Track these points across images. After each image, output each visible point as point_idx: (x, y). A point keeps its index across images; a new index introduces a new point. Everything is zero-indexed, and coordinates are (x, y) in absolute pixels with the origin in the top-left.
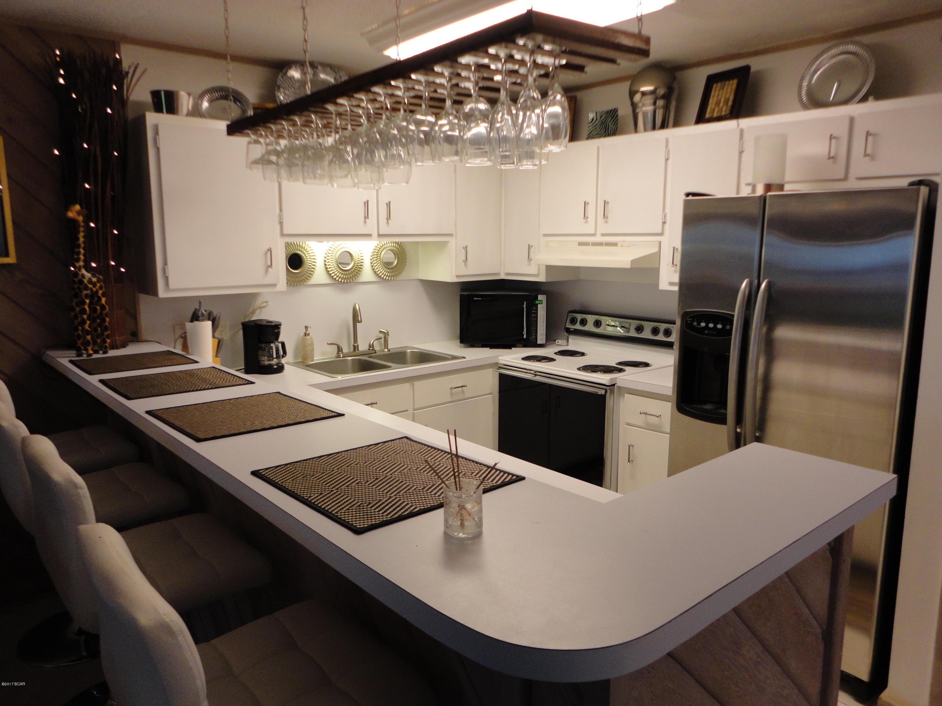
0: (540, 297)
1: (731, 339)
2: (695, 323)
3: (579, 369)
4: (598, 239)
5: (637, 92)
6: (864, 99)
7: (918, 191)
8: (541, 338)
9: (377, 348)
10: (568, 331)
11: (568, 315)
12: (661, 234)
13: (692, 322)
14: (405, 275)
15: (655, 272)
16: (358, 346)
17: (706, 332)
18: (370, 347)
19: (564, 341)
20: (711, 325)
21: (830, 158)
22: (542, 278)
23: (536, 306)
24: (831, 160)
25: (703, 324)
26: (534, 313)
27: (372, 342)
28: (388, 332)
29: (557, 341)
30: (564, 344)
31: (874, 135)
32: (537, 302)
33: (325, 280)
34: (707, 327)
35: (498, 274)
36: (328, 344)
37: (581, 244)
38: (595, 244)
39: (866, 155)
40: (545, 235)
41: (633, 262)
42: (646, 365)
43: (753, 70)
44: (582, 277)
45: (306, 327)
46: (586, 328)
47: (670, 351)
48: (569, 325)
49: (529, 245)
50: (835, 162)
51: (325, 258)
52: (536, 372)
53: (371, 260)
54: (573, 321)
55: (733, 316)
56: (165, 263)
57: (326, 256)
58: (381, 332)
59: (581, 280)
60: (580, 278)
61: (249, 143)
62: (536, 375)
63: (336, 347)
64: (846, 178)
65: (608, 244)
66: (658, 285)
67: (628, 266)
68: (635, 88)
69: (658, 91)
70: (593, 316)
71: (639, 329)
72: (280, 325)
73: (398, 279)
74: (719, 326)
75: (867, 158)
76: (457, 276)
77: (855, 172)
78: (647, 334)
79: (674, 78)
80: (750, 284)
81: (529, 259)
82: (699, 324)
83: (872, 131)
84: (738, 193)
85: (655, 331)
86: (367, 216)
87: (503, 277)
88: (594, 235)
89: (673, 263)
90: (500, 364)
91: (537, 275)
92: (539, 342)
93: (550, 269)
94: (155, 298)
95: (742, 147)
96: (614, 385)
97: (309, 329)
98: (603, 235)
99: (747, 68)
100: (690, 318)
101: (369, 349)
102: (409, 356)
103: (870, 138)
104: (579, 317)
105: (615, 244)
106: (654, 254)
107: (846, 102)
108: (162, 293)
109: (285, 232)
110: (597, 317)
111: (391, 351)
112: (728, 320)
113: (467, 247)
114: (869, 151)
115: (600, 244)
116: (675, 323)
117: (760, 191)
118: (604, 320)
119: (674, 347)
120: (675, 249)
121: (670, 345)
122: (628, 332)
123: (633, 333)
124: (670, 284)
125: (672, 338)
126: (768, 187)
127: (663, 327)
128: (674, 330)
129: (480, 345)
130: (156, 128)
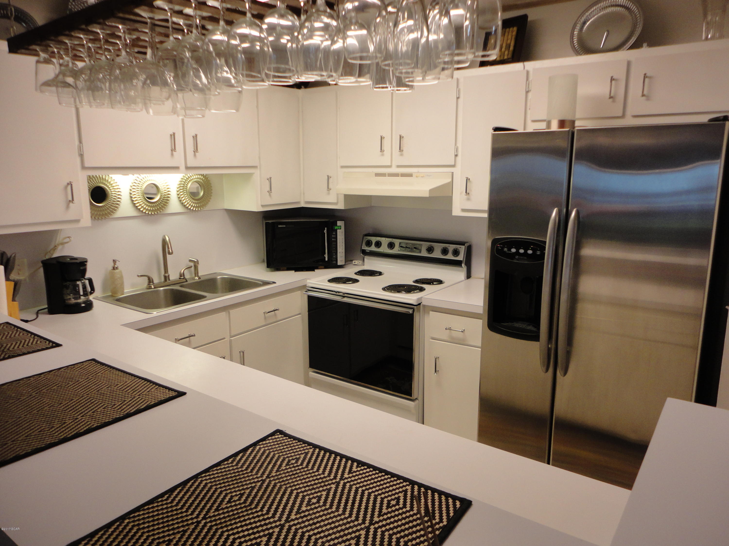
0: (339, 223)
1: (543, 263)
2: (506, 249)
3: (384, 289)
4: (394, 170)
6: (636, 46)
7: (725, 125)
8: (341, 260)
9: (187, 276)
10: (364, 253)
11: (363, 238)
12: (454, 166)
13: (503, 248)
14: (211, 206)
15: (449, 200)
16: (169, 276)
17: (517, 257)
18: (181, 276)
19: (359, 261)
20: (522, 251)
21: (611, 97)
22: (341, 206)
23: (336, 231)
24: (611, 100)
25: (514, 250)
26: (334, 238)
27: (182, 271)
28: (198, 261)
29: (354, 261)
30: (360, 264)
31: (650, 77)
32: (336, 228)
33: (132, 212)
34: (517, 253)
35: (298, 203)
36: (138, 276)
37: (377, 175)
38: (391, 175)
39: (643, 95)
40: (342, 167)
41: (431, 191)
42: (440, 282)
43: (529, 19)
45: (114, 260)
46: (380, 250)
48: (365, 247)
49: (328, 176)
50: (614, 101)
51: (131, 190)
52: (344, 294)
53: (178, 191)
54: (369, 244)
55: (545, 242)
57: (131, 188)
58: (190, 261)
59: (373, 206)
60: (373, 205)
61: (38, 62)
62: (344, 297)
63: (146, 278)
64: (623, 116)
65: (403, 175)
66: (452, 213)
67: (427, 195)
70: (387, 239)
71: (430, 250)
72: (86, 262)
73: (205, 209)
74: (530, 252)
75: (644, 98)
76: (263, 206)
77: (630, 112)
78: (437, 254)
80: (559, 213)
81: (329, 189)
82: (509, 250)
83: (649, 74)
84: (524, 129)
85: (445, 251)
86: (173, 148)
87: (303, 205)
88: (390, 167)
89: (466, 192)
90: (308, 287)
91: (336, 204)
92: (339, 263)
93: (347, 197)
95: (528, 88)
96: (420, 304)
97: (117, 263)
98: (398, 166)
99: (525, 17)
100: (499, 244)
101: (180, 279)
102: (219, 282)
103: (647, 80)
104: (374, 239)
105: (410, 175)
106: (448, 183)
107: (617, 49)
109: (87, 165)
110: (390, 240)
111: (202, 279)
112: (540, 246)
113: (271, 178)
114: (645, 93)
115: (396, 175)
116: (462, 244)
117: (554, 127)
118: (397, 242)
119: (463, 265)
120: (468, 180)
121: (458, 263)
122: (420, 252)
123: (424, 254)
124: (463, 210)
125: (461, 257)
126: (562, 123)
127: (451, 247)
128: (462, 250)
129: (285, 268)
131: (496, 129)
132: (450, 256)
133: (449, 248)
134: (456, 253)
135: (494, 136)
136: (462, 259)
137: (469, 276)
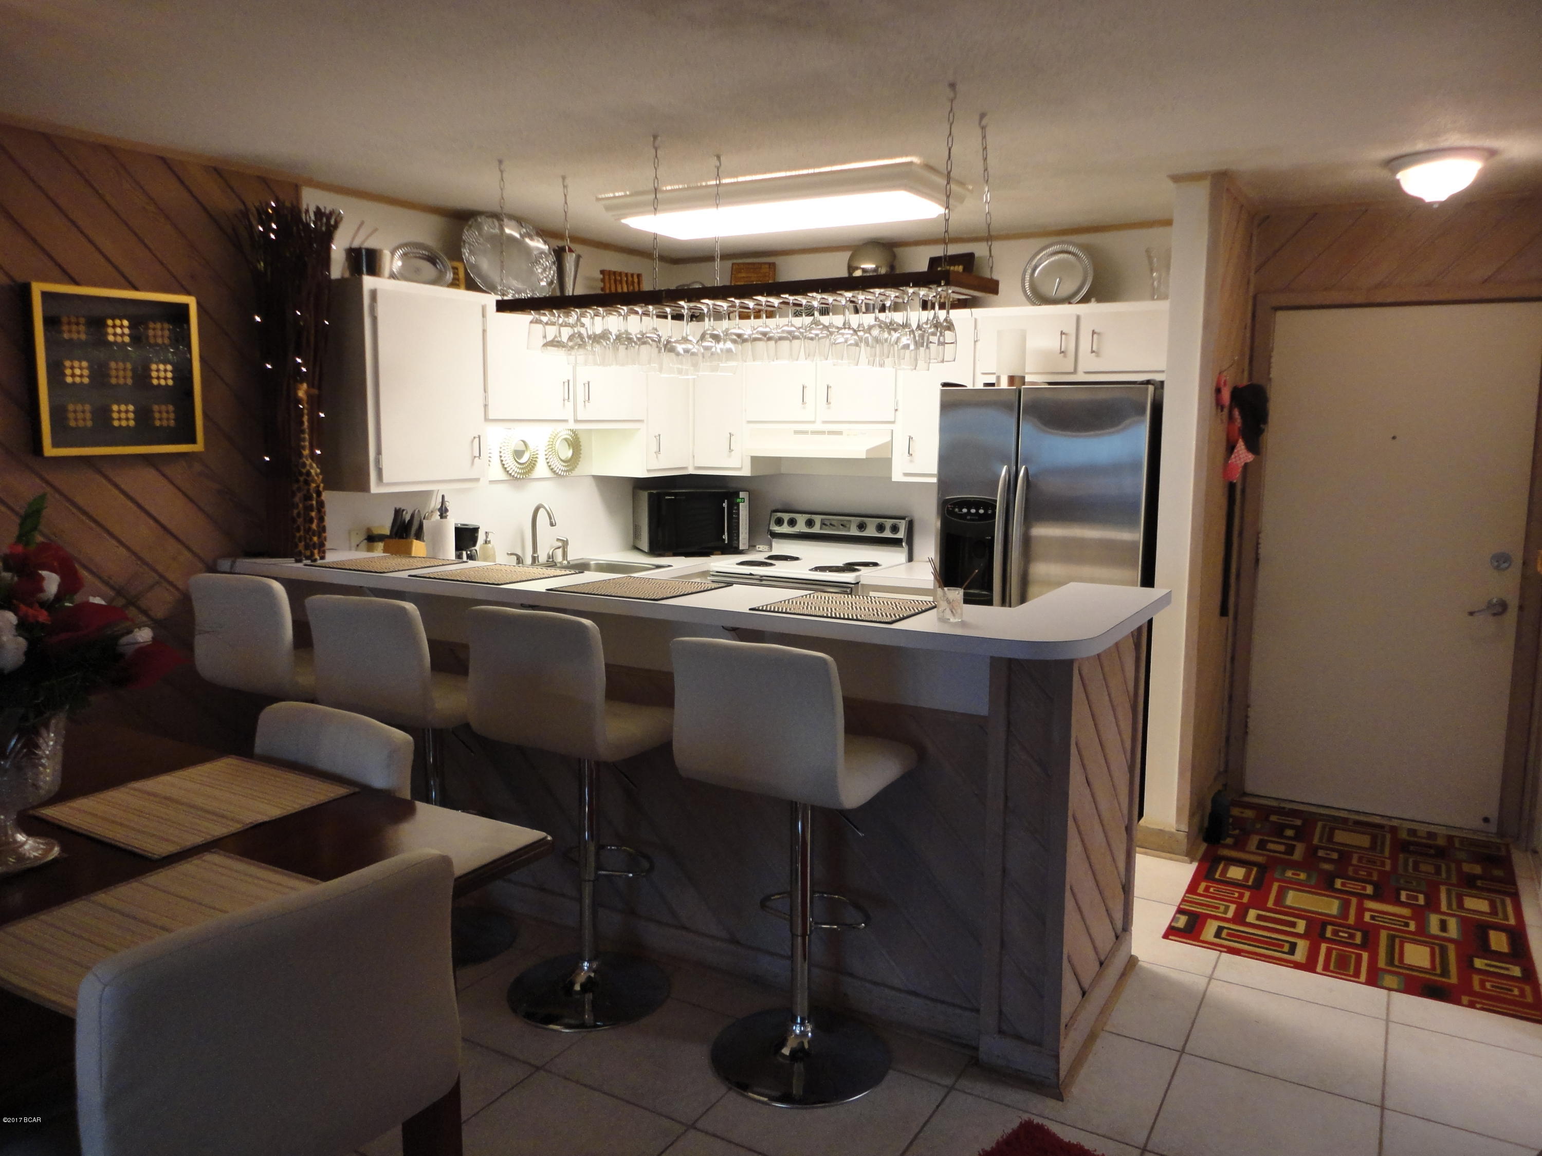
0: (742, 494)
1: (994, 522)
2: (957, 510)
3: (811, 570)
4: (819, 426)
5: (857, 268)
6: (1085, 300)
7: (1147, 389)
8: (743, 542)
9: (557, 558)
10: (772, 534)
11: (771, 516)
12: (893, 422)
13: (954, 508)
14: (577, 472)
15: (887, 463)
16: (538, 556)
17: (969, 517)
18: (549, 558)
19: (765, 546)
20: (973, 511)
21: (1062, 352)
22: (746, 472)
23: (738, 505)
24: (1062, 354)
25: (965, 510)
26: (735, 514)
27: (551, 553)
28: (567, 541)
29: (758, 546)
30: (766, 550)
31: (1099, 334)
32: (738, 500)
33: (500, 475)
34: (969, 513)
35: (685, 468)
36: (508, 554)
37: (796, 432)
38: (814, 433)
39: (1093, 352)
40: (749, 422)
41: (868, 451)
42: (875, 564)
43: (976, 255)
44: (784, 470)
45: (486, 533)
46: (795, 529)
47: (900, 549)
48: (773, 528)
49: (730, 434)
50: (1065, 356)
51: (501, 448)
52: (762, 576)
53: (546, 451)
54: (779, 522)
55: (996, 501)
56: (379, 452)
57: (501, 446)
58: (558, 540)
59: (783, 474)
60: (782, 471)
61: (531, 322)
63: (515, 558)
64: (1075, 372)
65: (830, 433)
66: (891, 478)
67: (864, 456)
68: (855, 264)
69: (880, 269)
70: (804, 515)
71: (862, 527)
72: (479, 528)
73: (572, 475)
74: (981, 511)
75: (1094, 354)
76: (649, 471)
77: (1081, 368)
78: (871, 532)
79: (894, 256)
80: (1009, 471)
81: (730, 450)
82: (961, 510)
83: (1096, 331)
85: (881, 528)
86: (567, 398)
87: (691, 471)
88: (814, 422)
89: (909, 453)
90: (712, 571)
91: (740, 469)
92: (741, 547)
93: (755, 460)
94: (366, 494)
95: (977, 337)
96: (858, 583)
97: (490, 536)
98: (825, 422)
99: (971, 255)
100: (951, 505)
101: (547, 561)
102: (593, 567)
103: (1095, 336)
104: (786, 517)
105: (840, 433)
106: (887, 443)
107: (1068, 300)
108: (374, 489)
110: (808, 516)
111: (571, 563)
112: (991, 505)
113: (659, 435)
114: (1094, 349)
115: (823, 433)
116: (903, 518)
117: (1004, 384)
118: (818, 519)
119: (904, 544)
120: (910, 438)
121: (896, 542)
122: (849, 530)
123: (854, 532)
124: (906, 475)
125: (901, 535)
126: (1012, 380)
127: (889, 523)
128: (903, 525)
129: (671, 554)
130: (374, 294)
131: (945, 385)
132: (887, 534)
133: (886, 524)
134: (895, 529)
135: (943, 393)
136: (902, 537)
137: (910, 559)
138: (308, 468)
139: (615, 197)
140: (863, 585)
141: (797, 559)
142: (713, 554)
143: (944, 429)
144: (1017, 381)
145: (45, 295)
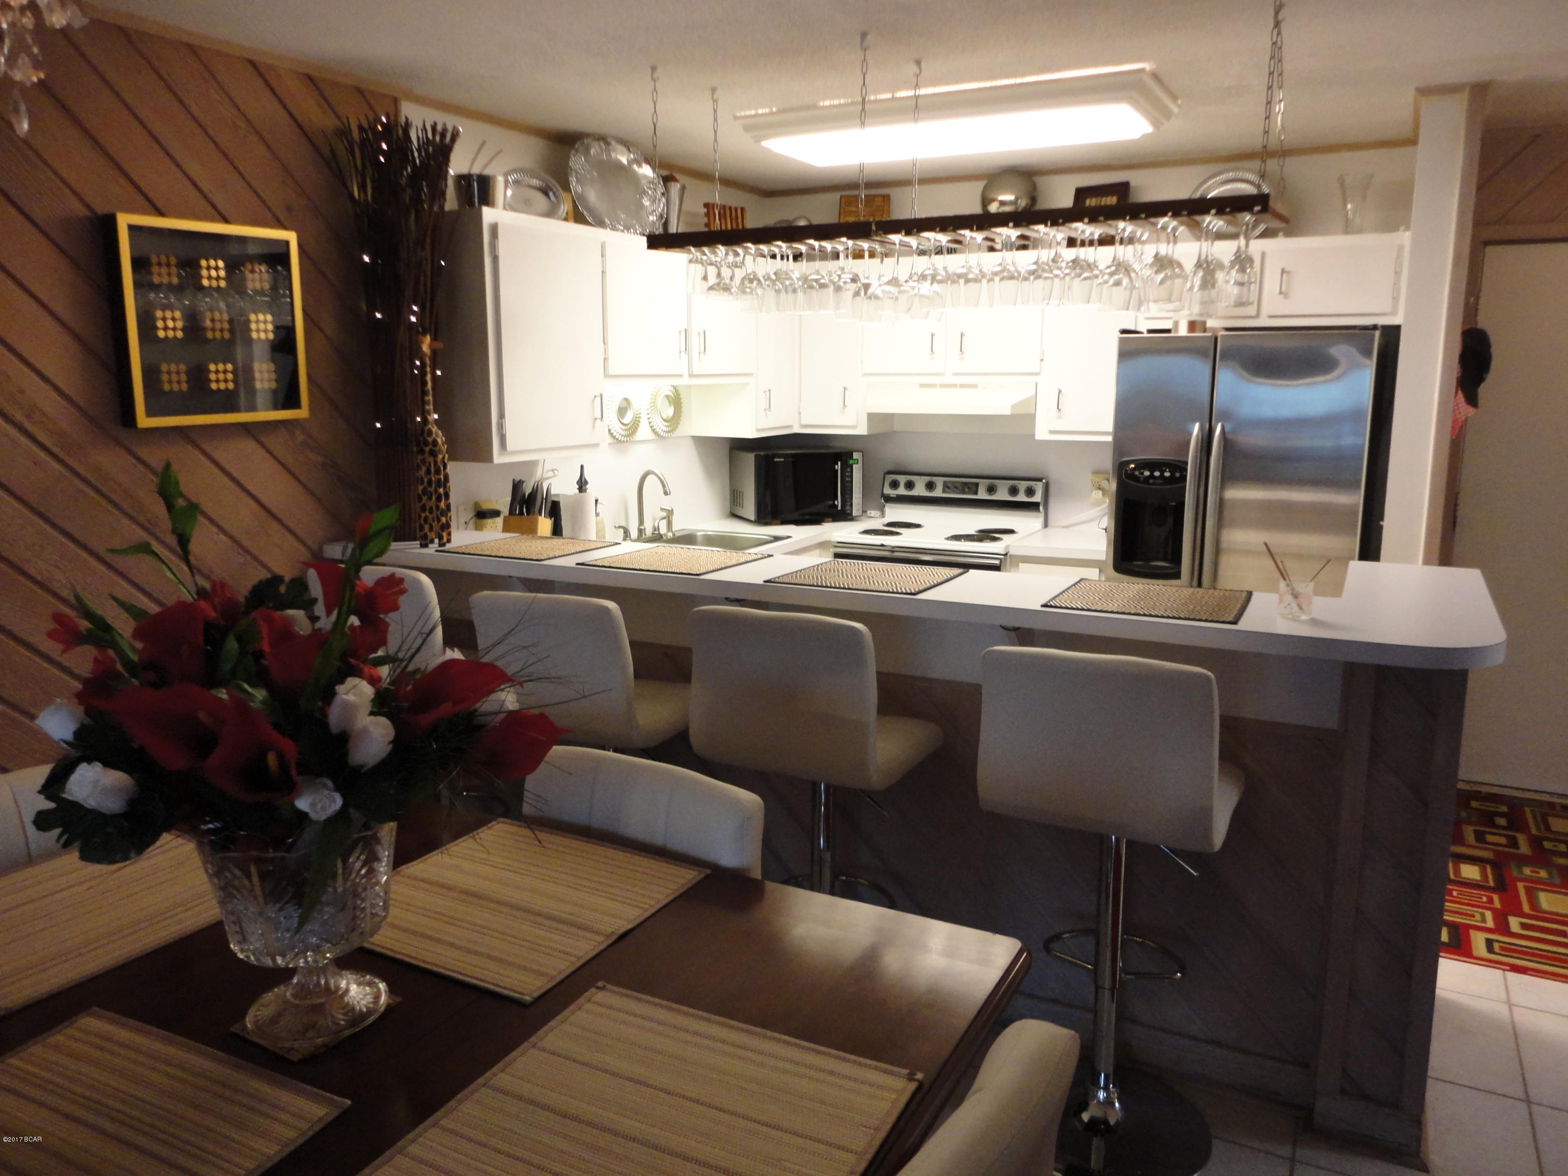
0: (855, 455)
1: (1184, 486)
2: (1136, 473)
3: (947, 539)
4: (949, 379)
5: (994, 200)
6: (1269, 234)
7: (1373, 336)
8: (856, 511)
9: (663, 530)
10: (888, 499)
11: (886, 478)
12: (1037, 374)
13: (1133, 471)
15: (1030, 419)
16: (645, 529)
17: (1151, 481)
18: (655, 530)
19: (876, 512)
22: (862, 429)
23: (852, 466)
25: (1147, 473)
26: (848, 476)
27: (656, 525)
28: (672, 510)
29: (869, 512)
30: (877, 516)
31: (1288, 273)
32: (851, 462)
34: (1152, 476)
35: (790, 427)
36: (615, 527)
37: (922, 386)
38: (944, 386)
39: (1281, 293)
40: (865, 375)
42: (1013, 532)
43: (1131, 184)
44: (896, 427)
46: (914, 493)
47: (1035, 514)
48: (888, 491)
49: (845, 387)
53: (648, 409)
54: (895, 485)
55: (1186, 463)
56: (502, 415)
58: (662, 509)
59: (896, 432)
60: (895, 429)
62: (893, 552)
63: (622, 531)
64: (1257, 316)
65: (962, 386)
66: (1034, 436)
68: (992, 196)
69: (1019, 201)
70: (922, 477)
71: (991, 490)
73: (675, 435)
74: (1167, 474)
75: (1281, 296)
76: (758, 430)
77: (1265, 310)
78: (1002, 495)
79: (1034, 187)
80: (1201, 428)
81: (844, 406)
82: (1142, 473)
83: (1287, 269)
85: (1014, 491)
87: (797, 430)
88: (943, 374)
89: (1058, 408)
90: (832, 542)
91: (854, 427)
92: (857, 514)
93: (872, 417)
94: (486, 465)
96: (1007, 554)
98: (955, 374)
99: (1125, 185)
100: (1129, 467)
101: (653, 534)
102: (699, 539)
103: (1285, 275)
104: (902, 479)
105: (974, 386)
106: (1030, 399)
108: (498, 458)
109: (611, 373)
110: (928, 479)
111: (677, 534)
112: (1181, 467)
113: (770, 390)
114: (1283, 289)
115: (954, 386)
116: (1040, 480)
117: (1184, 331)
118: (939, 482)
119: (1041, 508)
120: (1060, 392)
121: (1033, 507)
122: (976, 493)
123: (982, 495)
124: (1052, 432)
125: (1037, 498)
126: (1192, 326)
127: (1023, 486)
128: (1039, 488)
129: (779, 522)
130: (494, 229)
131: (1124, 332)
132: (1022, 497)
133: (1019, 486)
134: (1030, 492)
135: (1121, 340)
136: (1038, 501)
137: (1046, 525)
138: (434, 436)
139: (756, 115)
140: (1011, 556)
141: (918, 526)
142: (823, 521)
143: (1121, 380)
144: (1198, 327)
145: (132, 228)
